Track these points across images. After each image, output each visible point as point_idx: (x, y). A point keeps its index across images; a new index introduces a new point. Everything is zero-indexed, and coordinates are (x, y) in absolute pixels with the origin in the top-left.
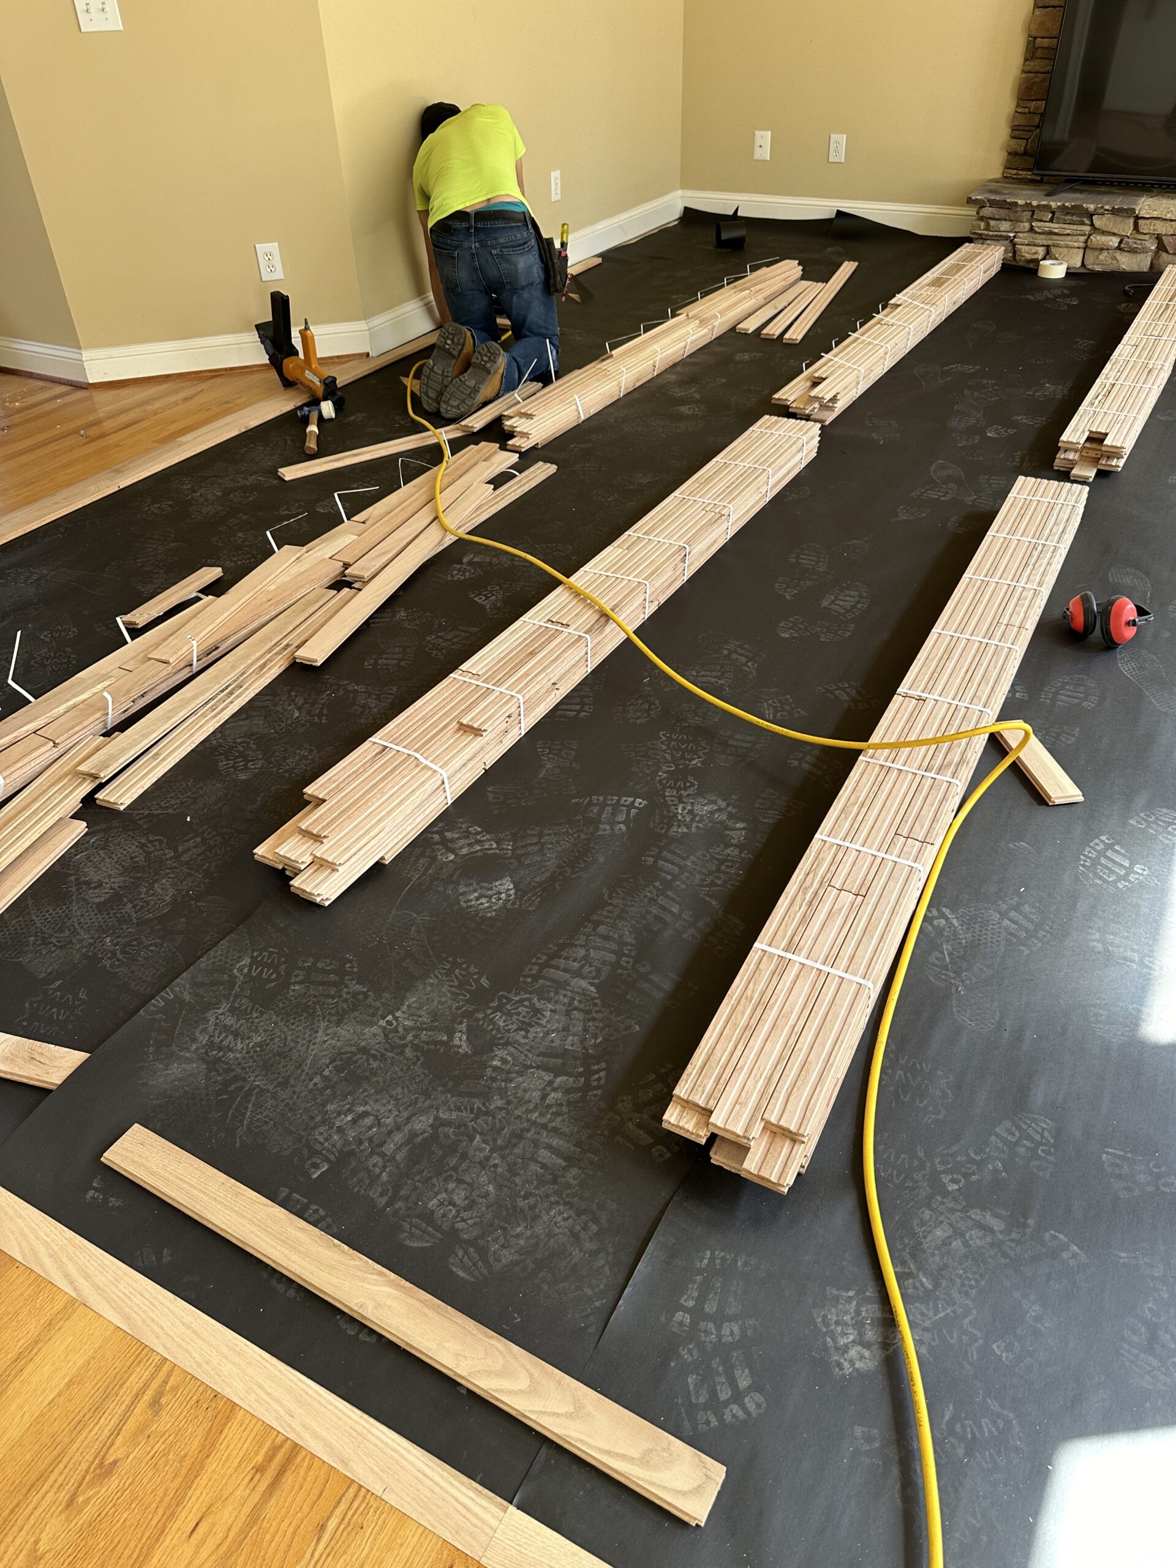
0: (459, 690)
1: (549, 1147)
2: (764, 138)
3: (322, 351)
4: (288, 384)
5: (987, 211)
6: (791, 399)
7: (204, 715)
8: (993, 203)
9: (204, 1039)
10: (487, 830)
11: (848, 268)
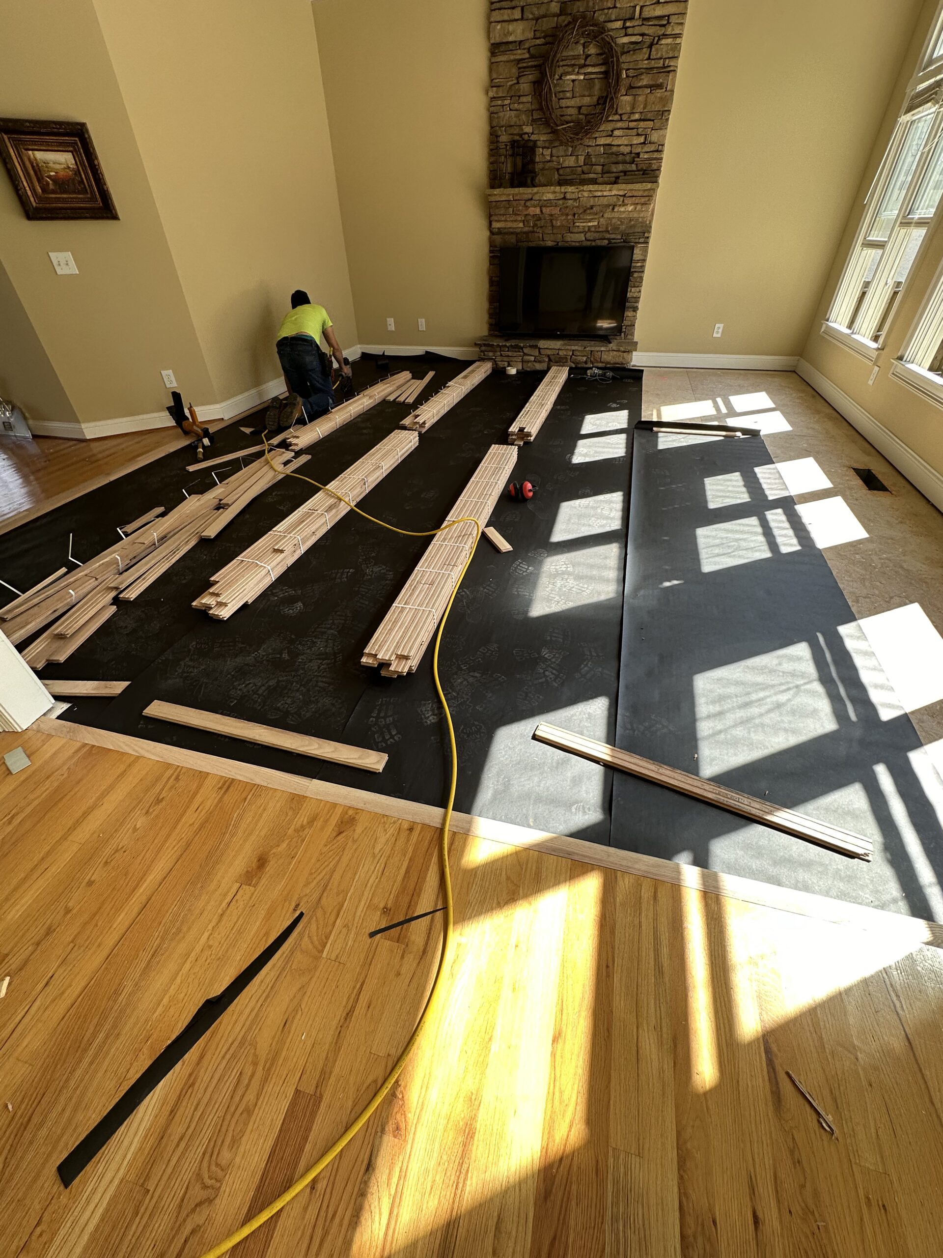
0: (273, 537)
1: (322, 682)
2: (391, 321)
3: (200, 419)
4: (186, 433)
5: (483, 348)
6: (407, 424)
7: (164, 562)
8: (485, 345)
9: (180, 671)
10: (290, 587)
11: (431, 374)
